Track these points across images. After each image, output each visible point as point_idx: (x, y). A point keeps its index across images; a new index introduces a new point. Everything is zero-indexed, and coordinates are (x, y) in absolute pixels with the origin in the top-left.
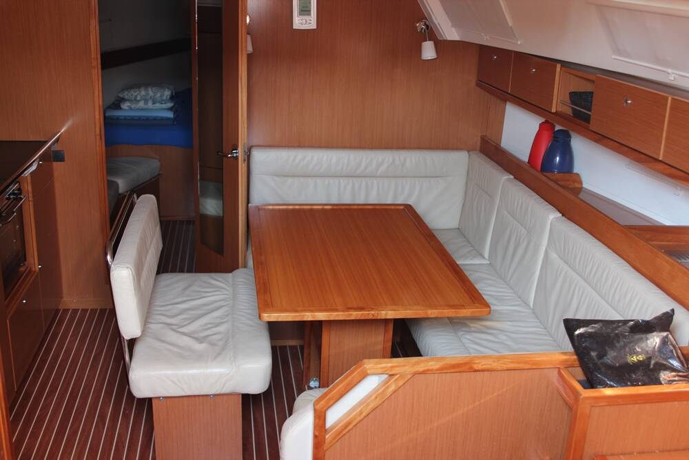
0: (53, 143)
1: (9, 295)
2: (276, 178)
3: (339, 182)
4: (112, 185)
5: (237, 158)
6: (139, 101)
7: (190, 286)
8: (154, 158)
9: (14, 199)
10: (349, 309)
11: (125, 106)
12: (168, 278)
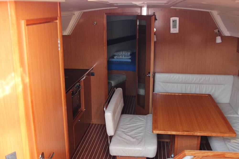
0: (91, 70)
1: (74, 118)
2: (163, 83)
3: (186, 85)
4: (109, 83)
5: (150, 77)
6: (120, 56)
7: (132, 119)
8: (124, 75)
9: (78, 88)
10: (184, 131)
11: (115, 57)
12: (125, 116)
